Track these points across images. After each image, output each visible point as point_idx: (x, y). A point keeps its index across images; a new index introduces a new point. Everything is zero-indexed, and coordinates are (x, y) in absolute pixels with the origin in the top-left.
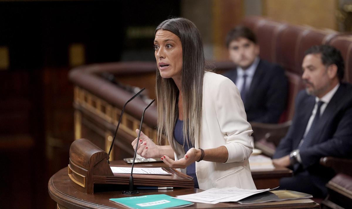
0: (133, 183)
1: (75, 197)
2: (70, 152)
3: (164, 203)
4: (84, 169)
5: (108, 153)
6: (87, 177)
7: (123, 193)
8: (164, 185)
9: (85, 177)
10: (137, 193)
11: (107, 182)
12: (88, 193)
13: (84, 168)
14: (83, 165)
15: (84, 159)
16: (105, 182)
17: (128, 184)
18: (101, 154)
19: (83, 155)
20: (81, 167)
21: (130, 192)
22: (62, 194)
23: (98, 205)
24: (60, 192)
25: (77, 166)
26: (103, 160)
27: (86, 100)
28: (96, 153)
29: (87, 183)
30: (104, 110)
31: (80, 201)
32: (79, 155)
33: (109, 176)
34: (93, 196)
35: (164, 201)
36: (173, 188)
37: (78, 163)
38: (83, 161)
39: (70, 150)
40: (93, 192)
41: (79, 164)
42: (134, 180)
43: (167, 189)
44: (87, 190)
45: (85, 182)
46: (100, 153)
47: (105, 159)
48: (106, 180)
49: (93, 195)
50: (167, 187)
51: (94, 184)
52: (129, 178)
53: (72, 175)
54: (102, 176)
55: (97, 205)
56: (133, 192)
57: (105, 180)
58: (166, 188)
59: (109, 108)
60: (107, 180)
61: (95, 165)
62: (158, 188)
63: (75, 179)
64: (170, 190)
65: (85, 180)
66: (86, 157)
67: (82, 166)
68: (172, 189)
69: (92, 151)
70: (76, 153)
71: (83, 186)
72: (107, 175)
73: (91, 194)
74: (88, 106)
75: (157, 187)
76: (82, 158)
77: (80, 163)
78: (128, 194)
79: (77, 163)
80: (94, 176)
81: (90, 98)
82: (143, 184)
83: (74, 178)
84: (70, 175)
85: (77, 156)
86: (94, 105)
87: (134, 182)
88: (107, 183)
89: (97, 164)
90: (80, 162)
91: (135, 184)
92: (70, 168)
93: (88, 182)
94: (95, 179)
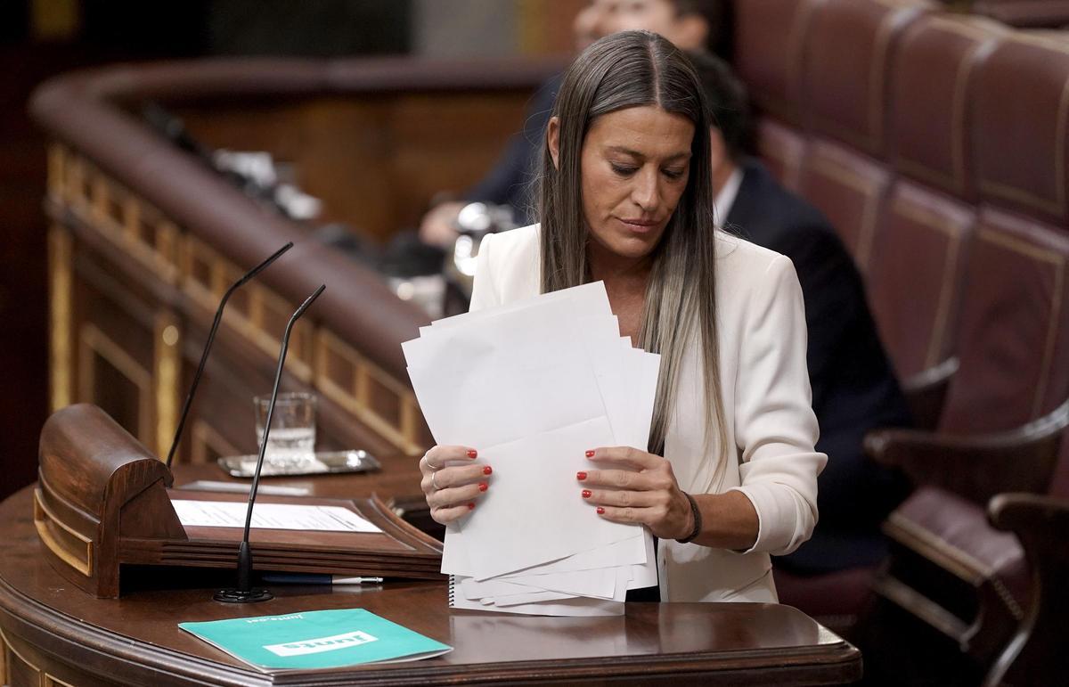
0: (251, 562)
1: (57, 608)
2: (40, 450)
3: (357, 642)
4: (88, 516)
5: (164, 460)
6: (100, 543)
7: (217, 598)
8: (353, 571)
9: (90, 541)
10: (266, 596)
11: (163, 559)
12: (103, 594)
13: (87, 512)
14: (86, 503)
15: (89, 482)
16: (159, 560)
17: (233, 565)
18: (146, 467)
19: (85, 466)
20: (80, 507)
21: (240, 595)
22: (15, 595)
23: (133, 642)
24: (8, 587)
25: (65, 502)
26: (150, 486)
27: (89, 192)
28: (127, 465)
29: (98, 563)
30: (149, 235)
31: (73, 627)
32: (73, 462)
33: (170, 541)
34: (116, 607)
35: (358, 637)
36: (381, 580)
37: (68, 493)
38: (84, 489)
39: (42, 442)
40: (118, 592)
41: (72, 496)
42: (253, 552)
43: (364, 584)
44: (98, 585)
45: (93, 558)
46: (140, 463)
47: (160, 484)
48: (162, 554)
49: (118, 604)
50: (362, 577)
51: (122, 565)
52: (237, 547)
53: (47, 527)
54: (148, 541)
55: (130, 643)
56: (249, 595)
57: (160, 552)
58: (359, 580)
59: (166, 234)
60: (164, 552)
61: (125, 505)
62: (334, 581)
63: (57, 542)
64: (371, 587)
65: (92, 551)
66: (95, 474)
67: (83, 505)
68: (380, 583)
69: (117, 458)
70: (62, 457)
71: (85, 570)
72: (163, 538)
73: (111, 599)
74: (95, 215)
75: (331, 576)
76: (83, 478)
77: (75, 493)
78: (235, 602)
79: (66, 492)
80: (124, 539)
81: (103, 190)
82: (283, 568)
83: (54, 537)
84: (40, 526)
85: (65, 469)
86: (117, 213)
87: (254, 559)
88: (164, 563)
89: (133, 498)
90: (74, 491)
91: (255, 566)
92: (41, 504)
93: (101, 555)
94: (124, 550)
